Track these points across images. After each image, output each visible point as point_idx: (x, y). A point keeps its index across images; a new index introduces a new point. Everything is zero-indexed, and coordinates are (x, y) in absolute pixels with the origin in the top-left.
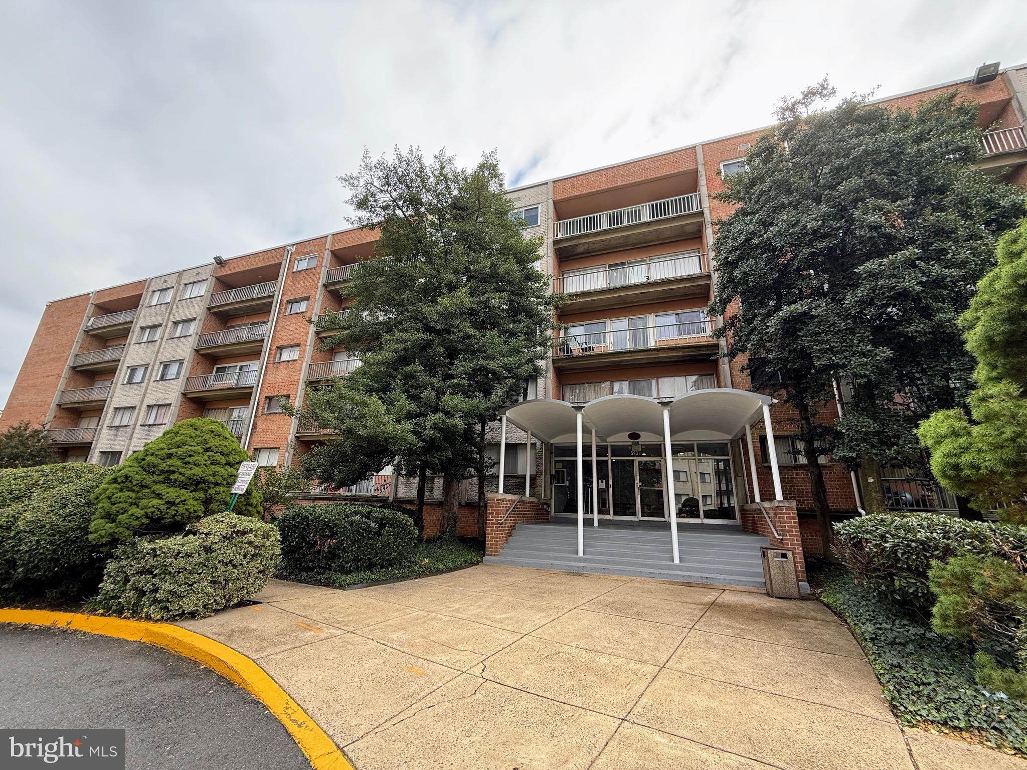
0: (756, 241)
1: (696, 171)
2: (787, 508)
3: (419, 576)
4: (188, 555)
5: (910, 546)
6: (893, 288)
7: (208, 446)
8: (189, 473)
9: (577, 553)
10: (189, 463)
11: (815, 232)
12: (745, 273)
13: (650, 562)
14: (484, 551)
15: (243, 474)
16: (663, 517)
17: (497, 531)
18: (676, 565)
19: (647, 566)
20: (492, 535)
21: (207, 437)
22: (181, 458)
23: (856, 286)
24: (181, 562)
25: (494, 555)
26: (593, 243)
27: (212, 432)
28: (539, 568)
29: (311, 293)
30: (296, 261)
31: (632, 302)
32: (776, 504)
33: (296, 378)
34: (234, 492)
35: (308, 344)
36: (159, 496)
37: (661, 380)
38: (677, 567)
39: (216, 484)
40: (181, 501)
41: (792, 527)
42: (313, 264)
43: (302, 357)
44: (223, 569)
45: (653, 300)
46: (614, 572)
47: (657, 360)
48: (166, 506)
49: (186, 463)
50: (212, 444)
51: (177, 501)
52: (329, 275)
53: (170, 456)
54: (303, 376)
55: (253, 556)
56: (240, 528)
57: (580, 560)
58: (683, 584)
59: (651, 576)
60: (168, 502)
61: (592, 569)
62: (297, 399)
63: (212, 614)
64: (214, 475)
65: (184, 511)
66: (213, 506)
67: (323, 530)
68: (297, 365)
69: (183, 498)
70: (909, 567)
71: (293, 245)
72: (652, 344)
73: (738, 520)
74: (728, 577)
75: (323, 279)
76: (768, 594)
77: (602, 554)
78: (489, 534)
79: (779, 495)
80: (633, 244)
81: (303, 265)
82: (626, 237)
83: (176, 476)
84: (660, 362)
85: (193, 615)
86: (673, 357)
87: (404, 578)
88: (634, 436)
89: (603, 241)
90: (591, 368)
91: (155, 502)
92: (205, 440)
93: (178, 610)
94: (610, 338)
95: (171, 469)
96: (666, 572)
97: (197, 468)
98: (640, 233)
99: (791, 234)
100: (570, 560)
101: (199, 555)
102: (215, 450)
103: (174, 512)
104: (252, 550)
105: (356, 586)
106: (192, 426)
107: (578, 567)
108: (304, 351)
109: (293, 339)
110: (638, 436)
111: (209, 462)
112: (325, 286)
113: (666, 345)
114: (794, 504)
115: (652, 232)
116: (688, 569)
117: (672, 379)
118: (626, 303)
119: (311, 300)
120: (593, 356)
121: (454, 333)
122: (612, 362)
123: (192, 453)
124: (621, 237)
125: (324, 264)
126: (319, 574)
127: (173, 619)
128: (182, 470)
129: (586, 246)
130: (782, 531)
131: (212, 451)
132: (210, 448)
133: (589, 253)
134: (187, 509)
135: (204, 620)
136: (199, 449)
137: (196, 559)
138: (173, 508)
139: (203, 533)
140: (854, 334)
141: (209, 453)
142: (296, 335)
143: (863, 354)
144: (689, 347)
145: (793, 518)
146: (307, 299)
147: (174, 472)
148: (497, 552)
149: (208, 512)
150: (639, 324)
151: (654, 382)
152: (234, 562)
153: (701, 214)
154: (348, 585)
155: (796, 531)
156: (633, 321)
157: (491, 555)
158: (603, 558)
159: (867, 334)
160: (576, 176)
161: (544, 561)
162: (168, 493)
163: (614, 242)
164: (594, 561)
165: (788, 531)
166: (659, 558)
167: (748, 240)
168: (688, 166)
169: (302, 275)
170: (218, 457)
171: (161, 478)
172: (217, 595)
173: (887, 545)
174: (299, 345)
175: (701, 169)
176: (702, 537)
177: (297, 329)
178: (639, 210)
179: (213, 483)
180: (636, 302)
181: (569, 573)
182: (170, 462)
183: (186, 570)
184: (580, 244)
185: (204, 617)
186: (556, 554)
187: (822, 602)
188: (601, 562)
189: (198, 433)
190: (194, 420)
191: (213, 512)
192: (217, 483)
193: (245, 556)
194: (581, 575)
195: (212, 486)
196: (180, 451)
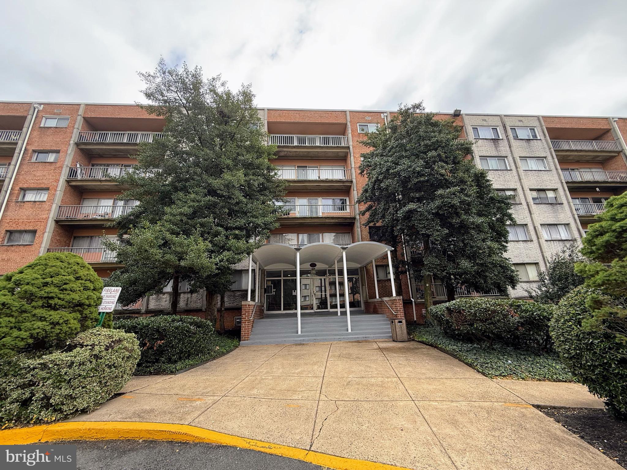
0: (391, 171)
1: (346, 124)
2: (399, 299)
3: (214, 358)
4: (82, 364)
5: (481, 310)
6: (450, 203)
7: (78, 275)
8: (68, 298)
9: (297, 333)
10: (66, 290)
11: (418, 173)
12: (387, 185)
13: (337, 333)
14: (240, 338)
15: (107, 297)
16: (327, 309)
17: (249, 325)
18: (350, 333)
19: (335, 335)
20: (245, 327)
21: (75, 267)
22: (56, 286)
23: (433, 200)
24: (76, 370)
25: (247, 340)
26: (290, 152)
27: (78, 264)
28: (278, 344)
29: (62, 148)
30: (44, 119)
31: (310, 190)
32: (393, 299)
33: (44, 217)
34: (101, 311)
35: (59, 189)
36: (42, 319)
37: (324, 234)
38: (350, 334)
39: (89, 306)
40: (65, 321)
41: (401, 308)
42: (64, 124)
43: (51, 200)
44: (108, 370)
45: (321, 190)
46: (320, 340)
47: (323, 223)
48: (50, 326)
49: (61, 290)
50: (82, 274)
51: (61, 321)
52: (81, 136)
53: (46, 284)
54: (53, 215)
55: (128, 358)
56: (116, 338)
57: (300, 336)
58: (356, 342)
59: (340, 340)
60: (52, 323)
61: (308, 340)
62: (46, 235)
63: (98, 408)
64: (88, 299)
65: (68, 329)
66: (89, 323)
67: (153, 334)
68: (46, 206)
69: (66, 319)
70: (480, 318)
71: (40, 104)
72: (320, 215)
73: (363, 307)
74: (375, 336)
75: (74, 138)
76: (394, 341)
77: (311, 332)
78: (244, 327)
79: (394, 294)
80: (311, 157)
81: (52, 123)
82: (309, 152)
83: (56, 300)
84: (324, 225)
85: (84, 411)
86: (332, 222)
87: (207, 361)
88: (313, 265)
89: (296, 152)
90: (287, 225)
91: (39, 324)
92: (75, 270)
93: (72, 410)
94: (298, 208)
95: (51, 295)
96: (345, 337)
97: (74, 294)
98: (317, 152)
99: (409, 171)
100: (294, 337)
101: (91, 362)
102: (84, 278)
103: (59, 331)
104: (127, 354)
105: (182, 371)
106: (58, 259)
107: (300, 340)
108: (54, 195)
109: (40, 183)
110: (315, 265)
111: (82, 288)
112: (77, 144)
113: (329, 215)
114: (401, 297)
115: (322, 152)
116: (356, 334)
117: (330, 234)
118: (307, 190)
119: (61, 154)
120: (289, 218)
121: (233, 199)
122: (301, 223)
123: (68, 282)
124: (306, 152)
125: (76, 126)
126: (147, 367)
127: (66, 418)
128: (62, 296)
129: (286, 153)
130: (397, 311)
131: (82, 280)
132: (80, 277)
133: (287, 157)
134: (69, 328)
135: (94, 413)
136: (71, 277)
137: (89, 366)
138: (57, 327)
139: (88, 345)
140: (434, 221)
141: (80, 281)
142: (44, 181)
143: (438, 231)
144: (341, 218)
145: (401, 304)
146: (58, 152)
147: (52, 298)
148: (248, 338)
149: (84, 328)
150: (313, 202)
151: (321, 235)
152: (116, 365)
153: (349, 148)
154: (178, 370)
155: (402, 310)
156: (310, 200)
157: (245, 340)
158: (312, 333)
159: (438, 222)
160: (282, 110)
161: (280, 340)
162: (50, 316)
163: (301, 154)
164: (308, 336)
165: (399, 310)
166: (340, 330)
167: (388, 170)
168: (342, 121)
169: (50, 131)
170: (89, 284)
171: (40, 303)
172: (103, 392)
173: (472, 311)
174: (47, 189)
175: (349, 124)
176: (357, 318)
177: (45, 176)
178: (315, 138)
179: (87, 305)
180: (312, 190)
181: (296, 345)
182: (48, 289)
183: (80, 375)
184: (282, 151)
185: (93, 411)
186: (286, 335)
187: (416, 341)
188: (312, 336)
189: (66, 264)
190: (58, 254)
191: (88, 328)
192: (90, 304)
193: (123, 359)
194: (303, 344)
195: (86, 307)
196: (56, 280)
